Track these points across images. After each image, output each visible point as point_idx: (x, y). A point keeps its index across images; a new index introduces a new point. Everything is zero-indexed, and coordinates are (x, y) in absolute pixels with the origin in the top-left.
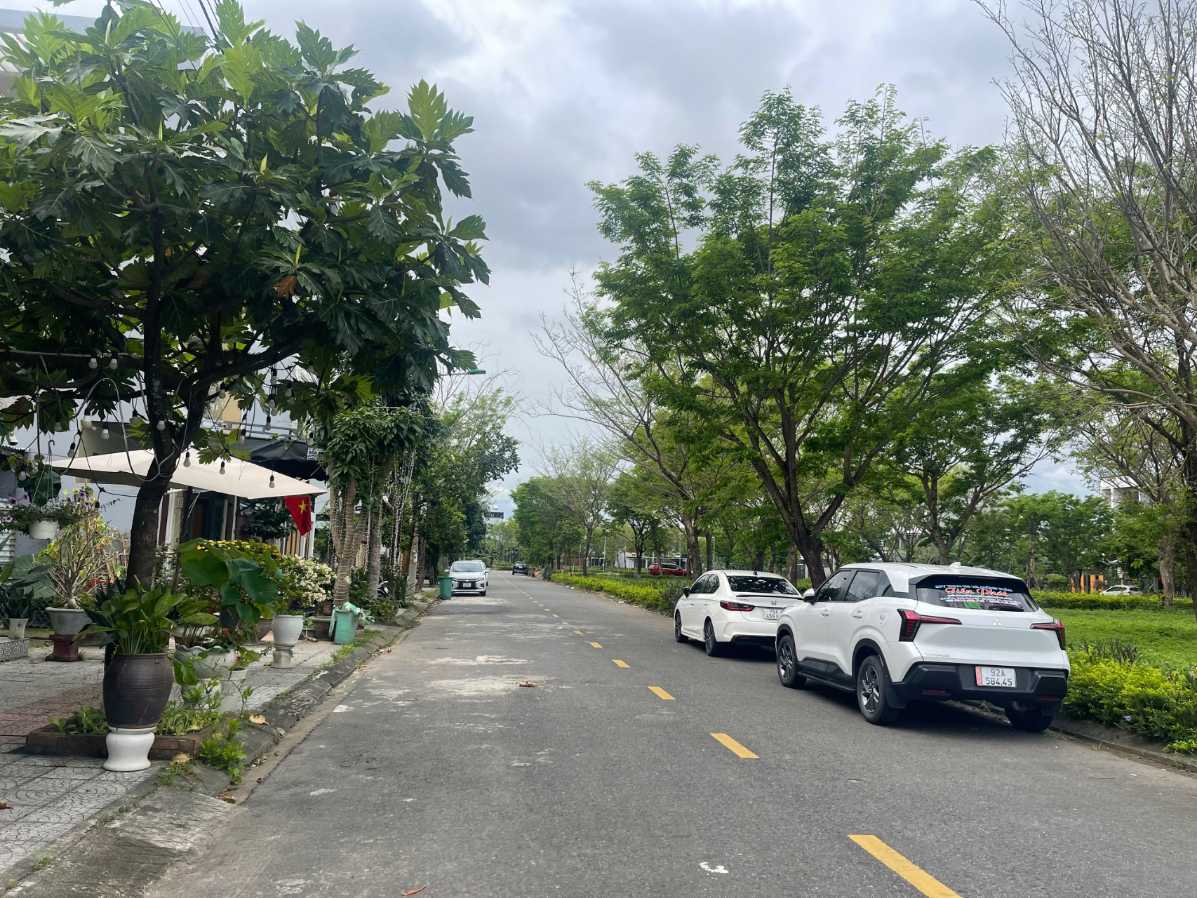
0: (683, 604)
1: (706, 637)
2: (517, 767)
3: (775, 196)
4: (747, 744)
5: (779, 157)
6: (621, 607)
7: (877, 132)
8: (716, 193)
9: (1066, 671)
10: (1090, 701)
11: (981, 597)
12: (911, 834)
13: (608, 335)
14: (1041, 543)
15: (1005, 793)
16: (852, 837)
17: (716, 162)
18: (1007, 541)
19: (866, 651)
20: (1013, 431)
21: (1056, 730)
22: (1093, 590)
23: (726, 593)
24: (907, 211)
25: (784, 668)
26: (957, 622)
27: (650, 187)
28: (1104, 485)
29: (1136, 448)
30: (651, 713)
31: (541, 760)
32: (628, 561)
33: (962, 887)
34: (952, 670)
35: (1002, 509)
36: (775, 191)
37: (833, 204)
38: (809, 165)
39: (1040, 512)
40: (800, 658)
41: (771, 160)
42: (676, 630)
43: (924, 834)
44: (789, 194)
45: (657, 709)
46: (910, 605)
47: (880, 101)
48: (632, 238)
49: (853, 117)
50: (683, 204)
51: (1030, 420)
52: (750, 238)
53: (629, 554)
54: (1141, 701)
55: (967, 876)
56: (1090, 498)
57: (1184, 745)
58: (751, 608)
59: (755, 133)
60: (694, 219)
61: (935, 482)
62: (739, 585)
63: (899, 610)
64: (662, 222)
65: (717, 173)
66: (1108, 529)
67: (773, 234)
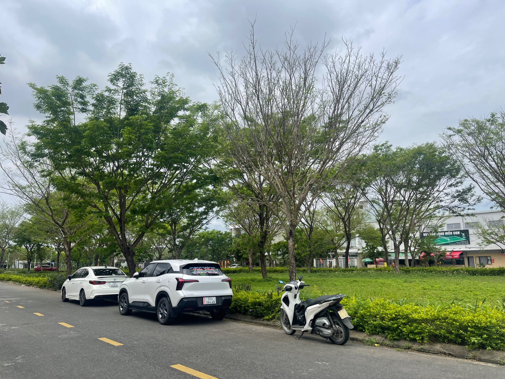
0: (67, 284)
1: (80, 298)
2: (8, 366)
3: (122, 106)
4: (116, 340)
5: (125, 91)
6: (23, 288)
7: (166, 90)
8: (95, 100)
9: (231, 296)
10: (238, 306)
11: (205, 271)
12: (192, 361)
13: (33, 155)
14: (209, 249)
15: (217, 342)
16: (172, 366)
17: (96, 87)
18: (197, 249)
19: (162, 296)
20: (204, 207)
21: (227, 318)
22: (225, 267)
23: (92, 276)
24: (175, 122)
25: (122, 307)
26: (197, 281)
27: (62, 92)
28: (231, 227)
29: (242, 214)
30: (65, 334)
31: (19, 361)
32: (20, 265)
33: (214, 374)
34: (195, 300)
35: (196, 237)
36: (122, 104)
37: (147, 114)
38: (137, 97)
39: (210, 238)
40: (130, 302)
41: (122, 91)
42: (63, 296)
43: (196, 360)
44: (128, 107)
45: (67, 332)
46: (180, 276)
47: (168, 78)
48: (50, 113)
49: (157, 82)
50: (79, 102)
51: (210, 203)
52: (110, 121)
53: (20, 262)
54: (255, 304)
55: (215, 371)
56: (226, 232)
57: (267, 318)
58: (104, 283)
59: (115, 79)
60: (84, 109)
61: (175, 227)
62: (97, 273)
63: (176, 278)
64: (67, 108)
65: (96, 92)
66: (231, 244)
67: (121, 122)
